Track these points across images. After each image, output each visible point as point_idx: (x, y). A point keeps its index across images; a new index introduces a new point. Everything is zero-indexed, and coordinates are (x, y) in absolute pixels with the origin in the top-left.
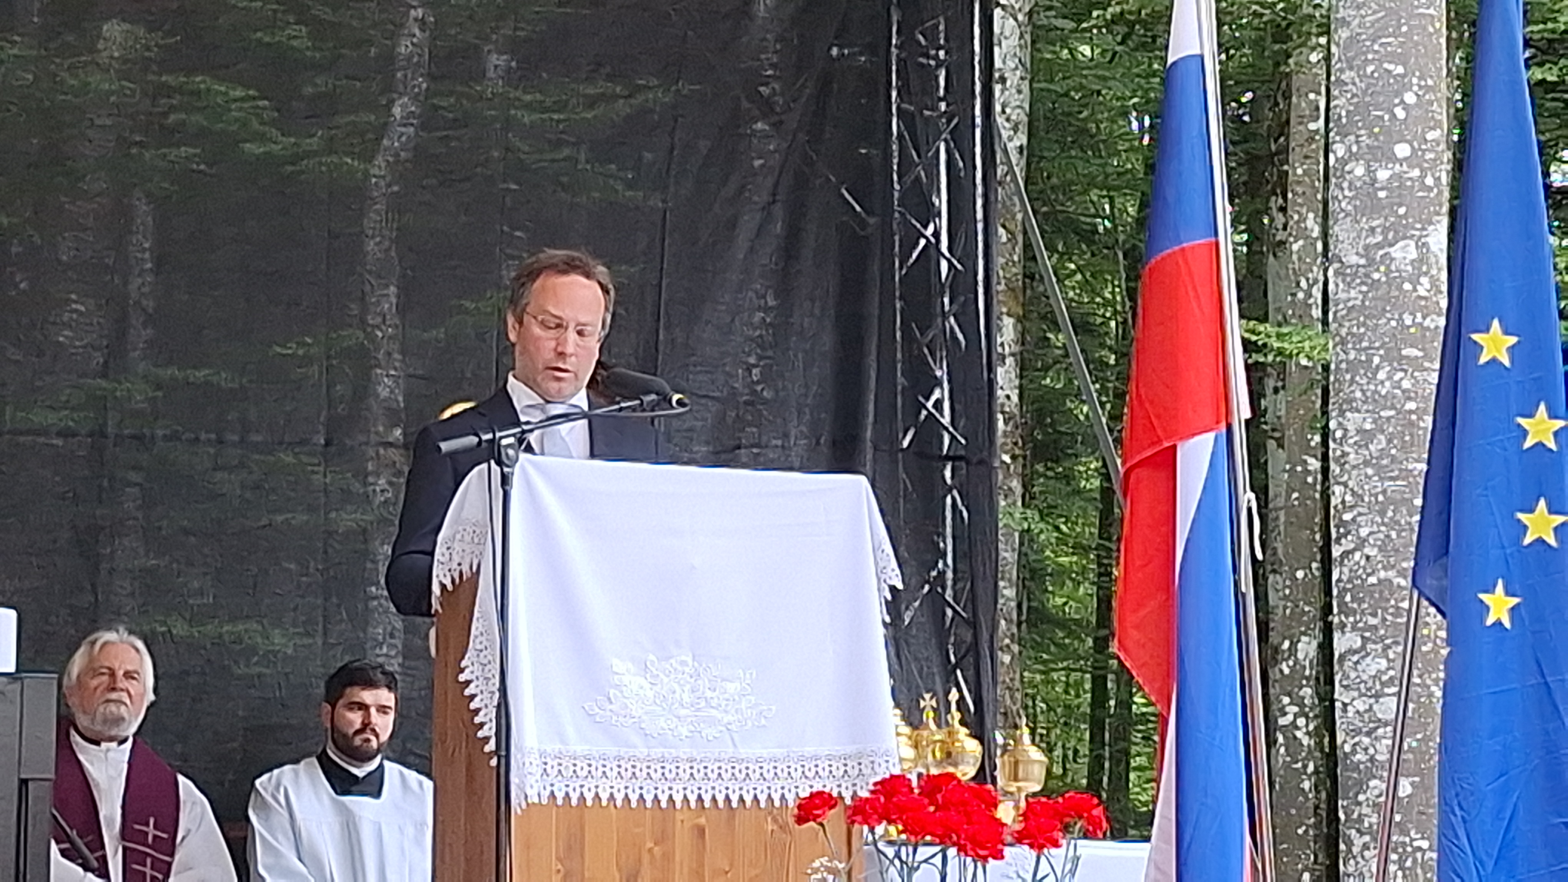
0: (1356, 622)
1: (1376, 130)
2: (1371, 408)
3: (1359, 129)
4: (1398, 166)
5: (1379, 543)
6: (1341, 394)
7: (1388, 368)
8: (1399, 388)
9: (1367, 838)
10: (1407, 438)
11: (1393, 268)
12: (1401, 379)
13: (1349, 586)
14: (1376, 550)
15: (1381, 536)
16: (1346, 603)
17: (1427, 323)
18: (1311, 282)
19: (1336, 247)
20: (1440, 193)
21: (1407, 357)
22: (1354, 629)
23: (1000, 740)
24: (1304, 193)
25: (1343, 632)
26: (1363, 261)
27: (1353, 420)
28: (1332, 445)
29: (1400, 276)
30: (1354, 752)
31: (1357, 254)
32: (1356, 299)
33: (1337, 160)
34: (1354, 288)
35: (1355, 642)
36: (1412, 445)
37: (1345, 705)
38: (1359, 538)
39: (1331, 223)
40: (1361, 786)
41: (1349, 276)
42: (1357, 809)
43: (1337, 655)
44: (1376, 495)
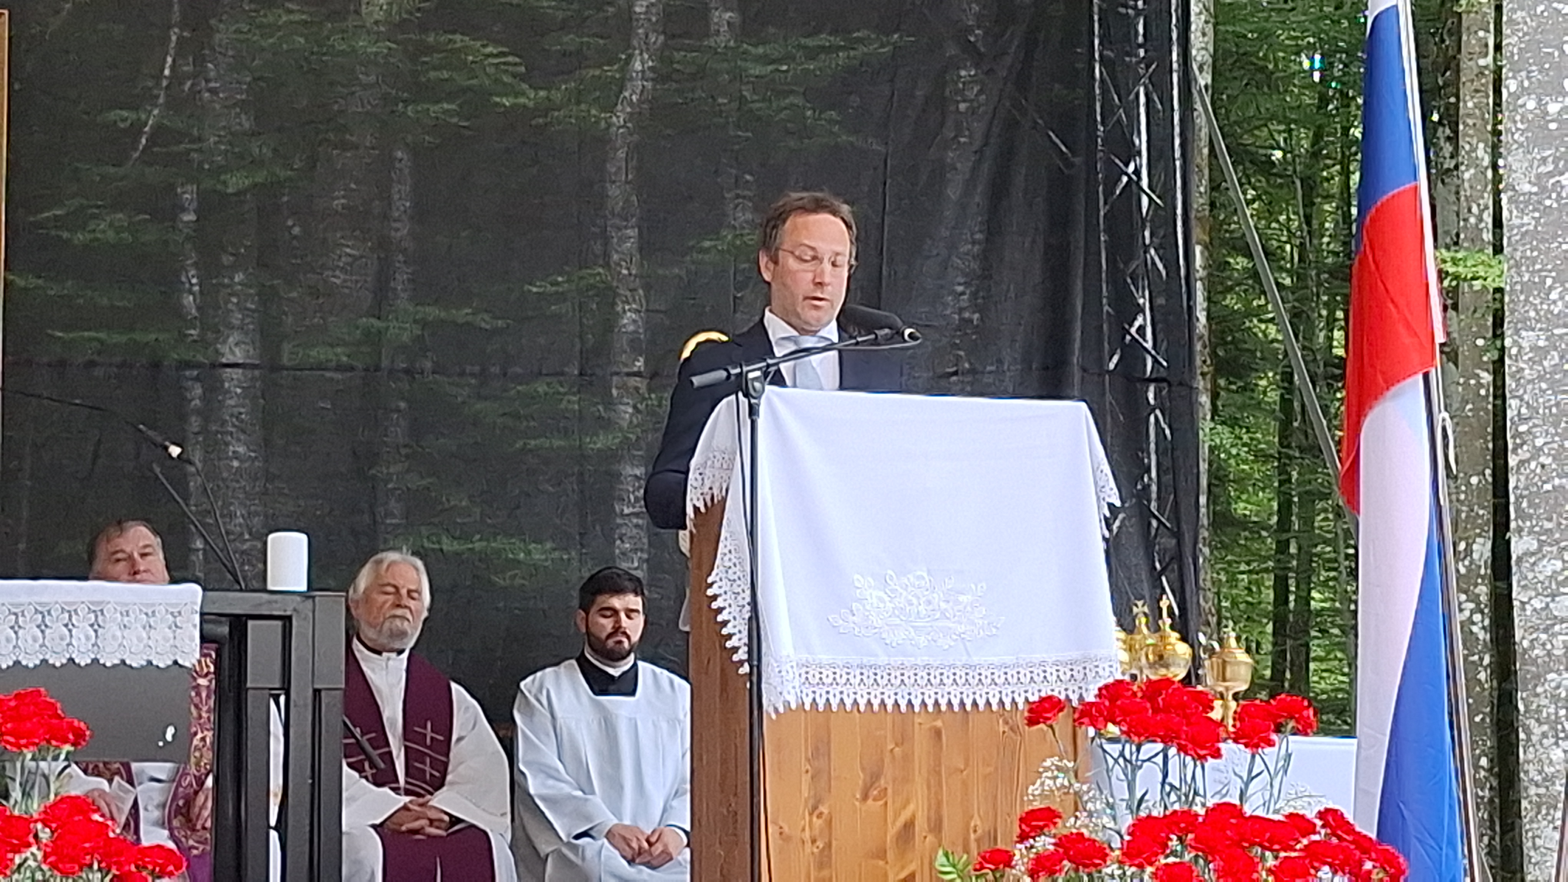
0: (1532, 526)
1: (1547, 66)
2: (1544, 326)
3: (1530, 65)
5: (1553, 452)
6: (1516, 314)
7: (1560, 289)
9: (1545, 728)
11: (1564, 195)
13: (1526, 493)
14: (1550, 460)
15: (1555, 446)
16: (1523, 511)
18: (1482, 207)
19: (1508, 177)
22: (1529, 534)
23: (1202, 639)
24: (1474, 125)
25: (1520, 537)
26: (1535, 189)
27: (1528, 338)
28: (1507, 361)
30: (1532, 648)
31: (1530, 182)
32: (1529, 224)
33: (1510, 94)
34: (1527, 215)
35: (1532, 545)
37: (1523, 603)
38: (1534, 447)
39: (1503, 154)
40: (1539, 678)
41: (1522, 203)
42: (1536, 700)
43: (1514, 557)
44: (1550, 408)
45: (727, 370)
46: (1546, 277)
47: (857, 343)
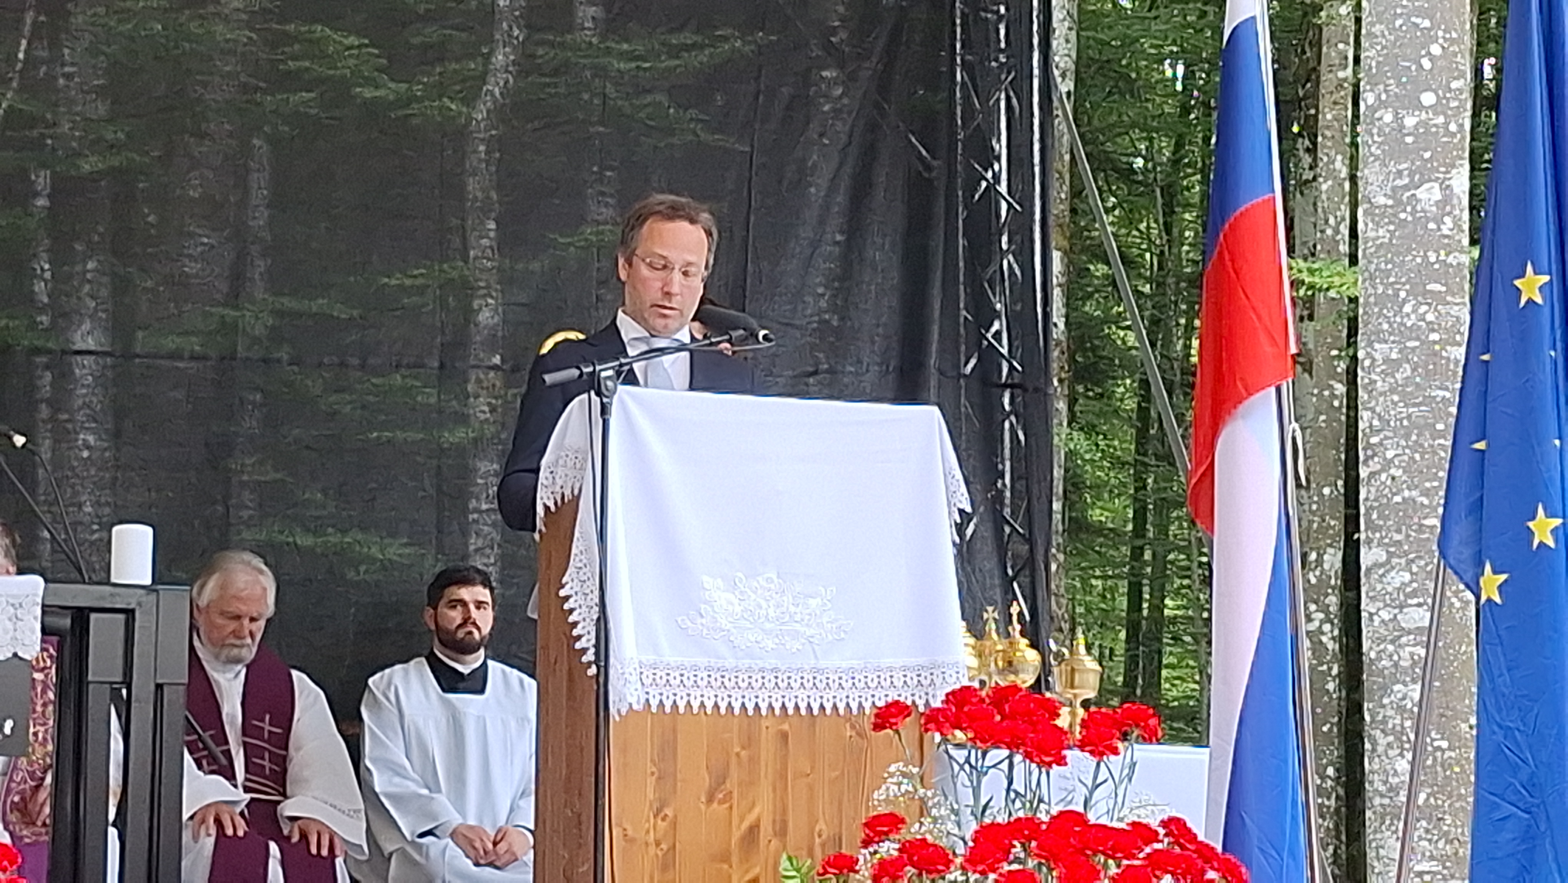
0: (1382, 538)
1: (1404, 79)
2: (1397, 339)
3: (1388, 78)
4: (1424, 113)
5: (1403, 464)
6: (1370, 326)
7: (1413, 302)
8: (1424, 320)
9: (1391, 738)
10: (1431, 367)
11: (1419, 208)
12: (1426, 313)
13: (1376, 504)
14: (1401, 471)
15: (1406, 458)
16: (1373, 521)
17: (1450, 259)
18: (1339, 219)
19: (1365, 189)
20: (1463, 138)
21: (1431, 292)
22: (1379, 545)
23: (1053, 646)
24: (1333, 137)
25: (1370, 548)
26: (1390, 202)
27: (1381, 350)
28: (1360, 373)
29: (1425, 216)
30: (1379, 658)
31: (1385, 195)
32: (1384, 237)
33: (1367, 107)
34: (1382, 227)
35: (1381, 557)
36: (1436, 374)
37: (1371, 615)
38: (1385, 459)
39: (1361, 166)
40: (1385, 690)
41: (1378, 215)
42: (1382, 710)
43: (1363, 568)
44: (1401, 420)
45: (578, 368)
46: (1399, 290)
47: (711, 344)
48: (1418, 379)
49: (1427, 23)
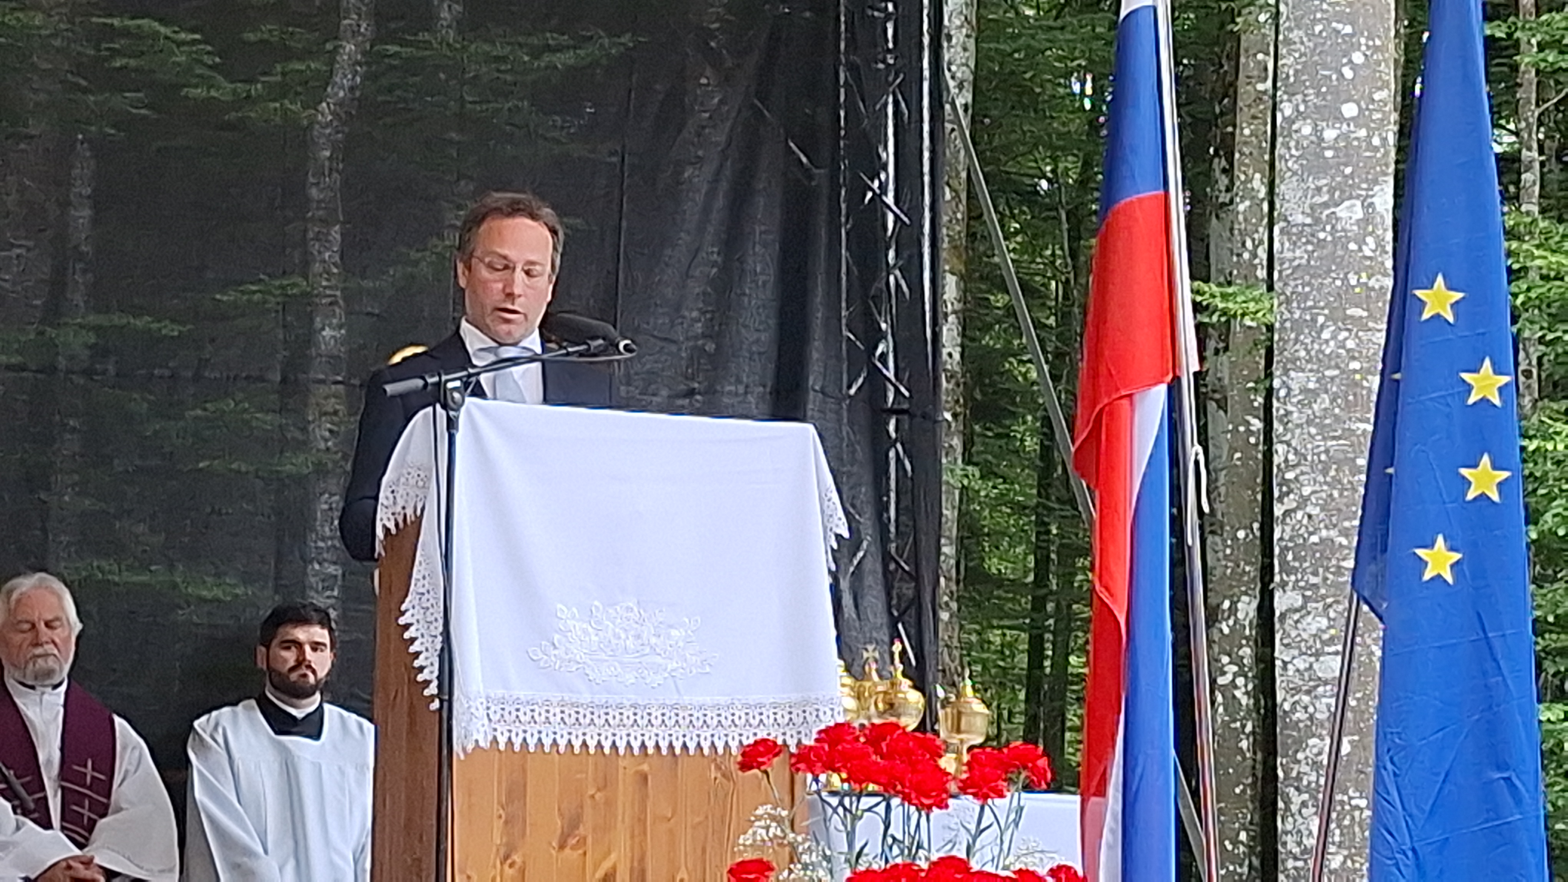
0: (1297, 581)
1: (1324, 89)
2: (1315, 367)
3: (1307, 88)
4: (1345, 126)
5: (1321, 502)
6: (1286, 353)
7: (1333, 328)
8: (1344, 347)
9: (1305, 796)
11: (1339, 227)
12: (1346, 339)
13: (1291, 545)
14: (1318, 509)
15: (1324, 495)
16: (1288, 563)
17: (1372, 283)
18: (1256, 243)
19: (1281, 207)
20: (1387, 154)
21: (1352, 317)
22: (1294, 589)
23: (941, 692)
24: (1251, 154)
25: (1284, 591)
26: (1308, 221)
27: (1297, 380)
28: (1275, 404)
29: (1346, 237)
30: (1293, 709)
31: (1303, 213)
32: (1301, 258)
33: (1284, 118)
34: (1300, 247)
35: (1297, 600)
36: (1356, 406)
37: (1285, 663)
38: (1302, 496)
39: (1277, 181)
40: (1300, 744)
41: (1295, 235)
42: (1296, 767)
43: (1277, 614)
44: (1319, 455)
46: (1318, 314)
48: (1337, 411)
49: (1348, 29)
